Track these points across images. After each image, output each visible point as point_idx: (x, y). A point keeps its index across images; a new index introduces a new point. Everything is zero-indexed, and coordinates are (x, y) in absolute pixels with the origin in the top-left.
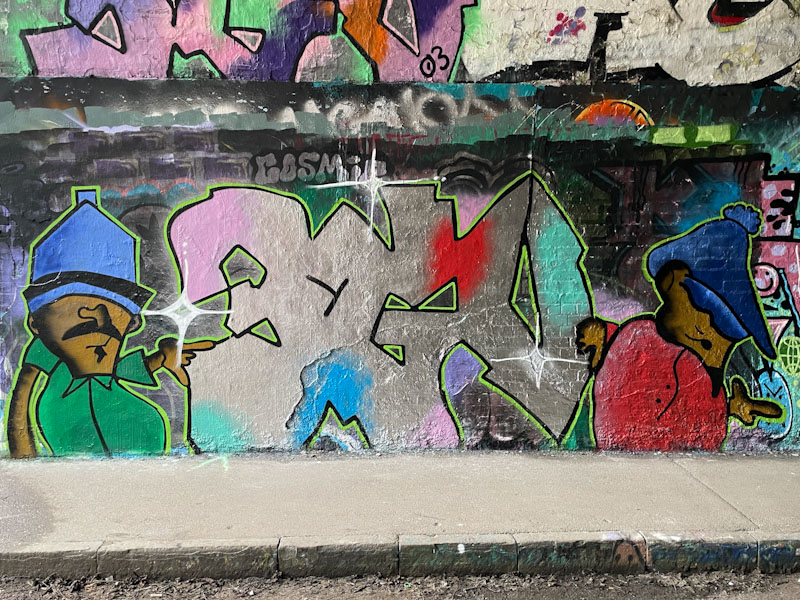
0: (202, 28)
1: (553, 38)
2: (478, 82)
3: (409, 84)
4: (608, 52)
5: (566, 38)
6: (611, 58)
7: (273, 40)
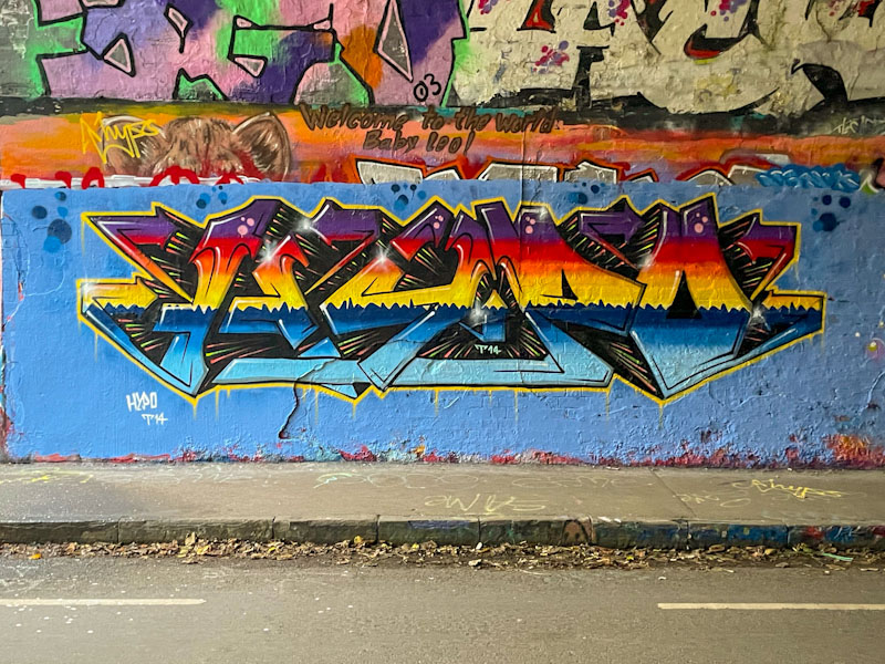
0: (208, 55)
1: (539, 68)
2: (468, 107)
3: (402, 108)
4: (592, 82)
5: (551, 69)
6: (595, 87)
7: (274, 67)
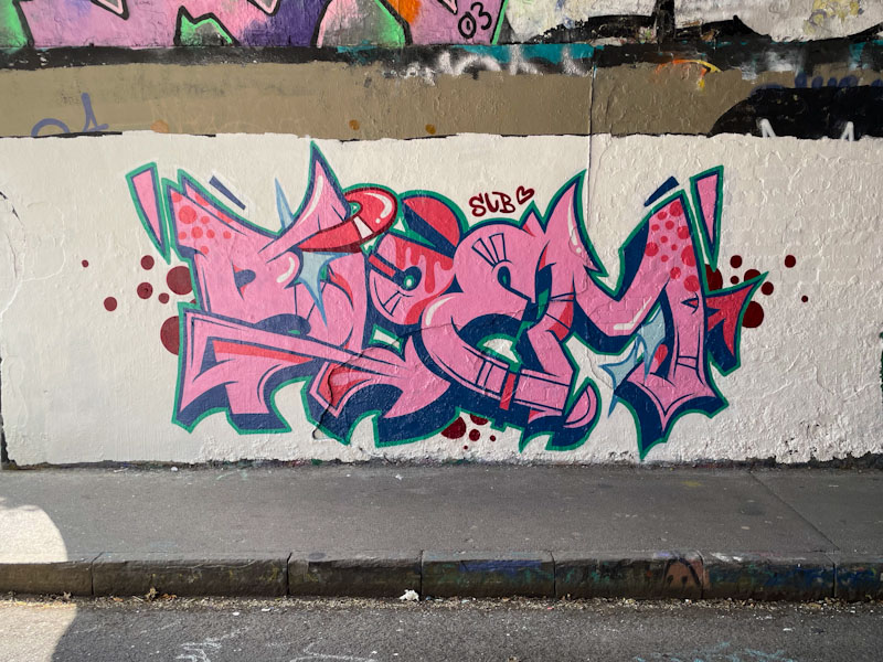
2: (525, 43)
3: (445, 47)
4: (677, 4)
6: (681, 11)
